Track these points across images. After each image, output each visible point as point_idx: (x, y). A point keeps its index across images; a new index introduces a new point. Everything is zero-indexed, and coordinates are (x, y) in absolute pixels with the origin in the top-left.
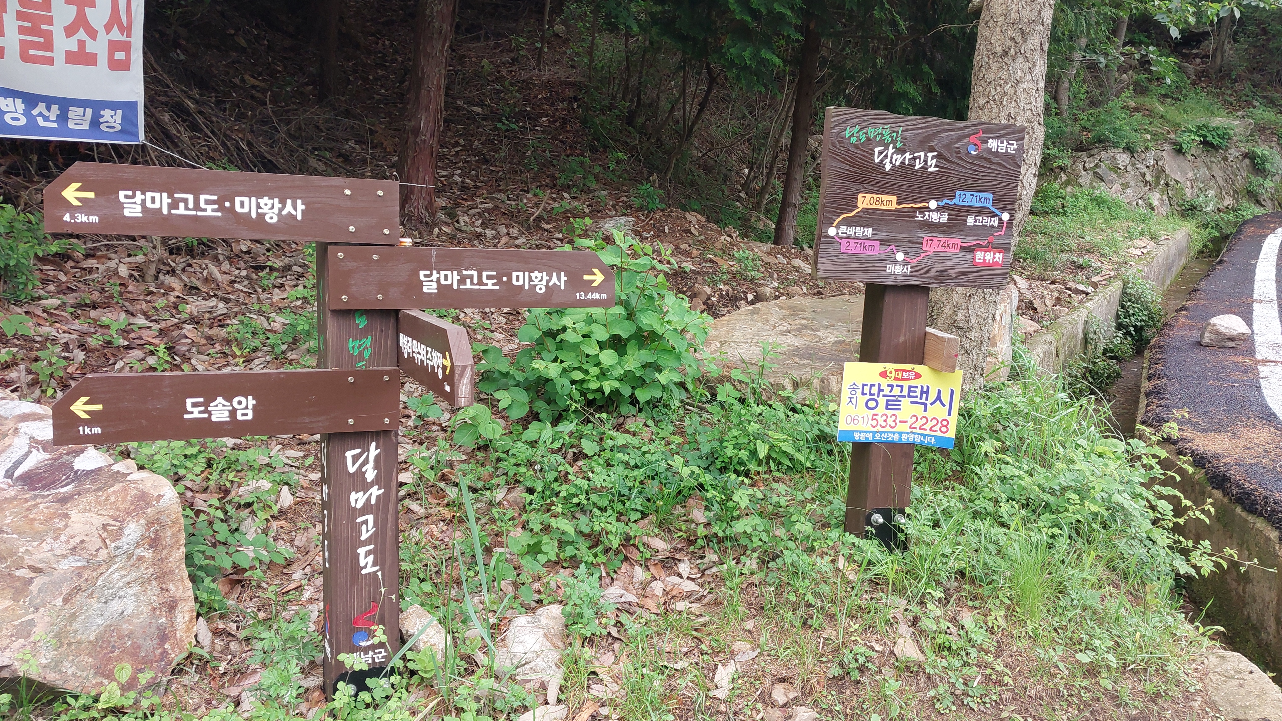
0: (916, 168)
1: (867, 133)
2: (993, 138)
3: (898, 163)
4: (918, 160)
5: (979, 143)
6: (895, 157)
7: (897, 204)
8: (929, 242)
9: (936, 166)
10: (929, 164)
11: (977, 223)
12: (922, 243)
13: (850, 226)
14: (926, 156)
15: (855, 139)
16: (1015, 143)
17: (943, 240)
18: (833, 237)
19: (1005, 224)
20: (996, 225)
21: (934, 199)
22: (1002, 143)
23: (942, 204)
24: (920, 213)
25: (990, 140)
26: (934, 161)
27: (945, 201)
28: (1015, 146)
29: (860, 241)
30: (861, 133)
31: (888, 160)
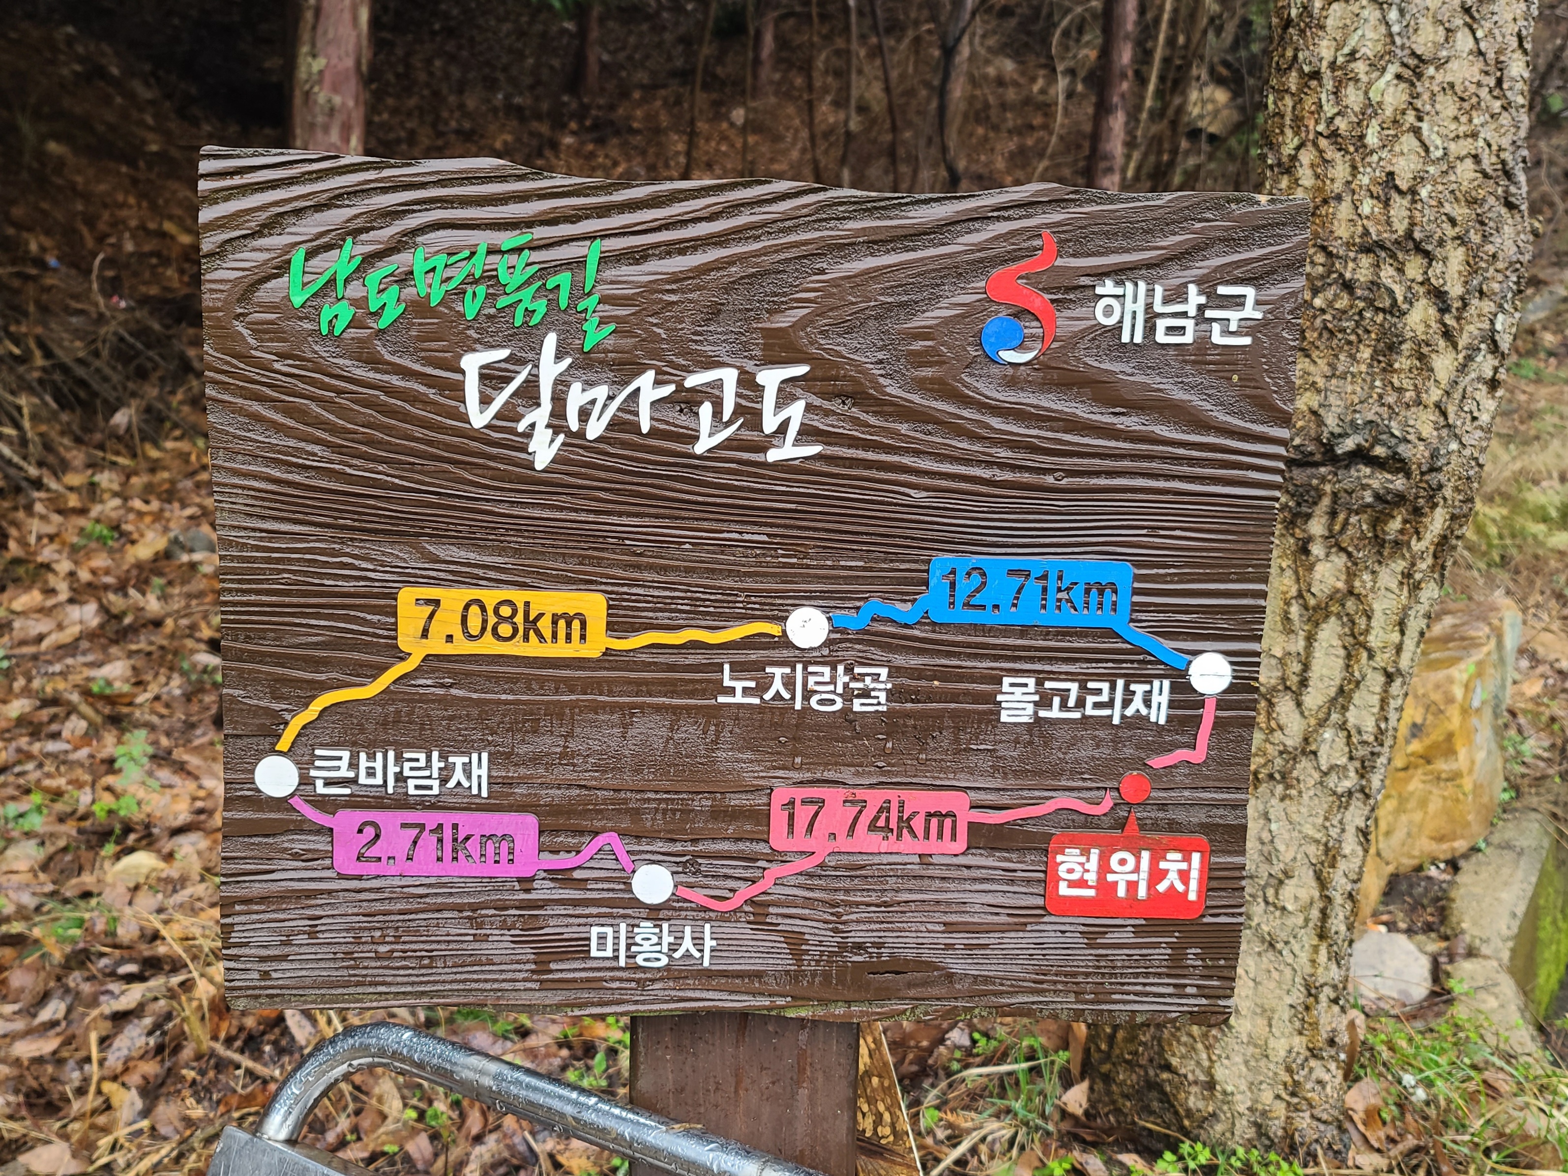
0: (700, 448)
1: (405, 278)
2: (1120, 273)
3: (595, 429)
4: (706, 410)
5: (1040, 301)
6: (576, 397)
7: (611, 627)
8: (803, 814)
9: (807, 433)
10: (770, 424)
11: (1055, 713)
12: (763, 817)
13: (372, 747)
14: (747, 382)
15: (345, 313)
16: (1249, 292)
17: (875, 798)
18: (281, 803)
19: (1209, 715)
20: (1159, 714)
21: (808, 598)
22: (1177, 295)
23: (854, 621)
24: (738, 669)
25: (1108, 287)
26: (796, 411)
27: (875, 606)
28: (1250, 311)
29: (431, 819)
30: (374, 277)
31: (541, 415)
